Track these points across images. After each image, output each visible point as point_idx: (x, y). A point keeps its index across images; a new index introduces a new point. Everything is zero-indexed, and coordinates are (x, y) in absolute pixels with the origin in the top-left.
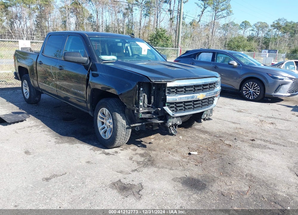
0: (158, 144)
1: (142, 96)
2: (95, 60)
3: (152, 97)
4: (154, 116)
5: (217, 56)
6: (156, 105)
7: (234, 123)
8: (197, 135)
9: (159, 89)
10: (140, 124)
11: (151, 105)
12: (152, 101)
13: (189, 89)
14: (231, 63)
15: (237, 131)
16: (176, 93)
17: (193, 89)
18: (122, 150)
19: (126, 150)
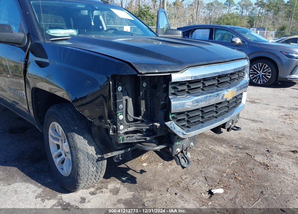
0: (155, 173)
1: (121, 102)
2: (36, 37)
3: (143, 103)
4: (148, 138)
5: (216, 33)
6: (150, 117)
7: (254, 121)
8: (211, 147)
9: (155, 87)
10: (122, 152)
11: (140, 118)
12: (143, 109)
13: (210, 83)
14: (234, 40)
15: (263, 135)
16: (188, 92)
17: (215, 82)
18: (93, 194)
19: (101, 194)
